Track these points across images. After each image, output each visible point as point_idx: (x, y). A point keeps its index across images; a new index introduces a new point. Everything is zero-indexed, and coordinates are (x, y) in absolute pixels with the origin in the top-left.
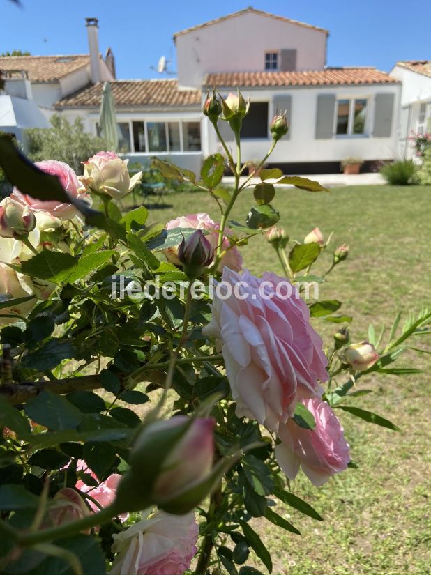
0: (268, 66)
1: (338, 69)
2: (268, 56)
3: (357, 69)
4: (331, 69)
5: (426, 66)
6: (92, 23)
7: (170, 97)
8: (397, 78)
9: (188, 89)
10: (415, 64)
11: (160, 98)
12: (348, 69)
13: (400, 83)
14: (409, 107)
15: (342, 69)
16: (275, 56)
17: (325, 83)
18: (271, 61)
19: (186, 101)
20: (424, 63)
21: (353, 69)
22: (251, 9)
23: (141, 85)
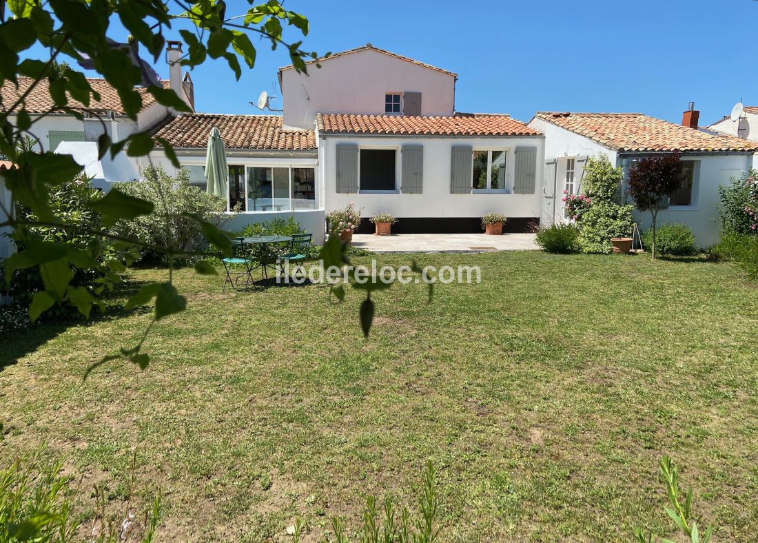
0: (388, 109)
1: (467, 115)
2: (388, 98)
3: (490, 116)
4: (461, 115)
5: (569, 118)
6: (173, 46)
7: (276, 138)
8: (538, 130)
9: (296, 129)
10: (556, 116)
11: (262, 139)
12: (479, 116)
13: (542, 136)
14: (555, 162)
15: (472, 116)
16: (397, 98)
17: (460, 133)
18: (392, 103)
19: (296, 145)
20: (566, 116)
21: (485, 116)
22: (370, 46)
23: (234, 122)
